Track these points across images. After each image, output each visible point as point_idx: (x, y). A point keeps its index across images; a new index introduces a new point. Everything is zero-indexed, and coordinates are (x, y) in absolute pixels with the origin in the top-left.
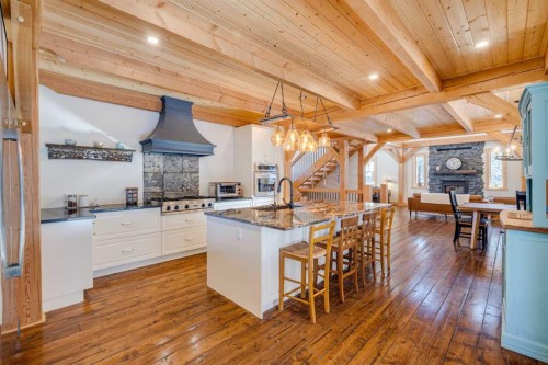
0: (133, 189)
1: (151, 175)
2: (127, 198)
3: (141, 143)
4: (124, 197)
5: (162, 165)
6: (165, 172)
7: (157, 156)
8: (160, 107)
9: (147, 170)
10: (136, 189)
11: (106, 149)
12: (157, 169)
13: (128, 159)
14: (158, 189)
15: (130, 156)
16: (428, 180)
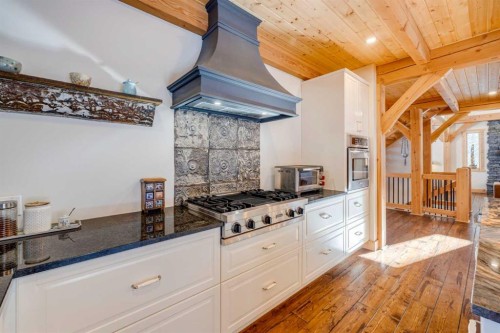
0: (155, 182)
1: (187, 153)
2: (145, 200)
3: (169, 88)
4: (138, 199)
5: (205, 136)
6: (210, 148)
7: (199, 116)
8: (204, 24)
9: (181, 142)
10: (162, 182)
11: (98, 92)
12: (197, 142)
13: (146, 118)
14: (199, 180)
15: (151, 113)
16: (487, 161)
